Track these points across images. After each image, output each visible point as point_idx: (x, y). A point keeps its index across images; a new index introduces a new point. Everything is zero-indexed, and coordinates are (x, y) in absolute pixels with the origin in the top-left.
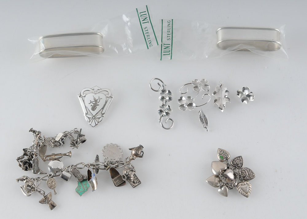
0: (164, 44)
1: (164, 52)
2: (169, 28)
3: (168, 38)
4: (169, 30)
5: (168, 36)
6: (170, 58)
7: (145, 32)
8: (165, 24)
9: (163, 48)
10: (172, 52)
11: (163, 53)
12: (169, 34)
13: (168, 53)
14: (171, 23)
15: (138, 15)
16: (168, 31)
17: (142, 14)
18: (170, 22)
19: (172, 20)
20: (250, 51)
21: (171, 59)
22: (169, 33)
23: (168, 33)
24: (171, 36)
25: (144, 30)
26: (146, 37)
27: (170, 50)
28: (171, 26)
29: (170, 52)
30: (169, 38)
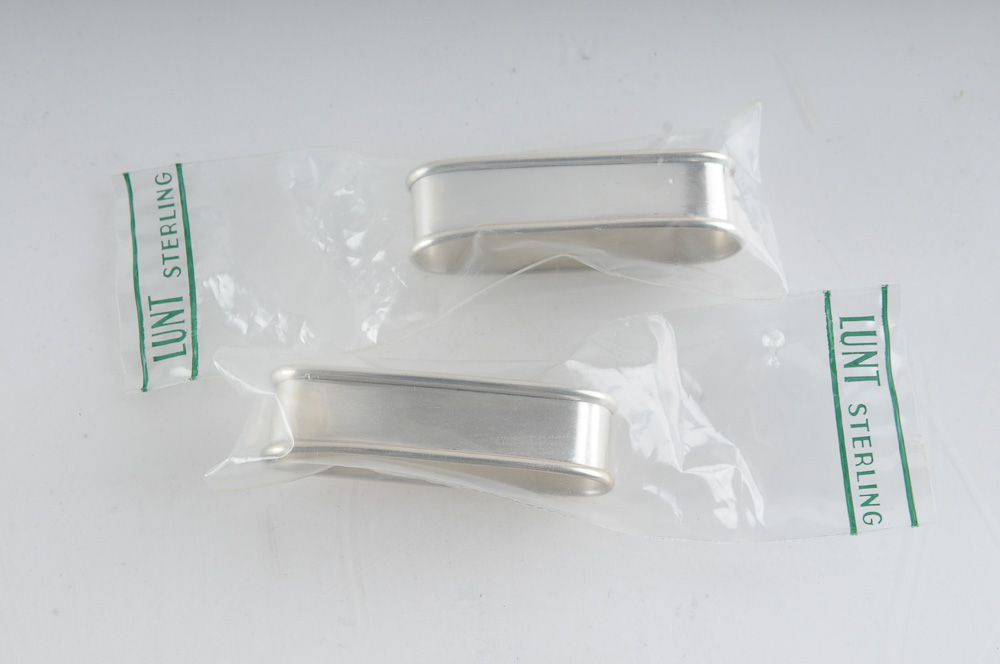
0: (151, 303)
1: (154, 345)
2: (168, 212)
3: (170, 265)
4: (170, 222)
5: (169, 253)
6: (188, 373)
7: (849, 434)
8: (146, 195)
9: (148, 321)
10: (194, 338)
11: (151, 353)
12: (173, 243)
13: (178, 346)
14: (175, 184)
15: (829, 328)
16: (166, 230)
17: (849, 327)
18: (167, 178)
19: (179, 166)
20: (591, 269)
21: (194, 375)
22: (173, 239)
23: (165, 239)
24: (181, 251)
25: (847, 421)
26: (852, 461)
27: (187, 327)
28: (177, 200)
29: (188, 340)
30: (173, 263)
